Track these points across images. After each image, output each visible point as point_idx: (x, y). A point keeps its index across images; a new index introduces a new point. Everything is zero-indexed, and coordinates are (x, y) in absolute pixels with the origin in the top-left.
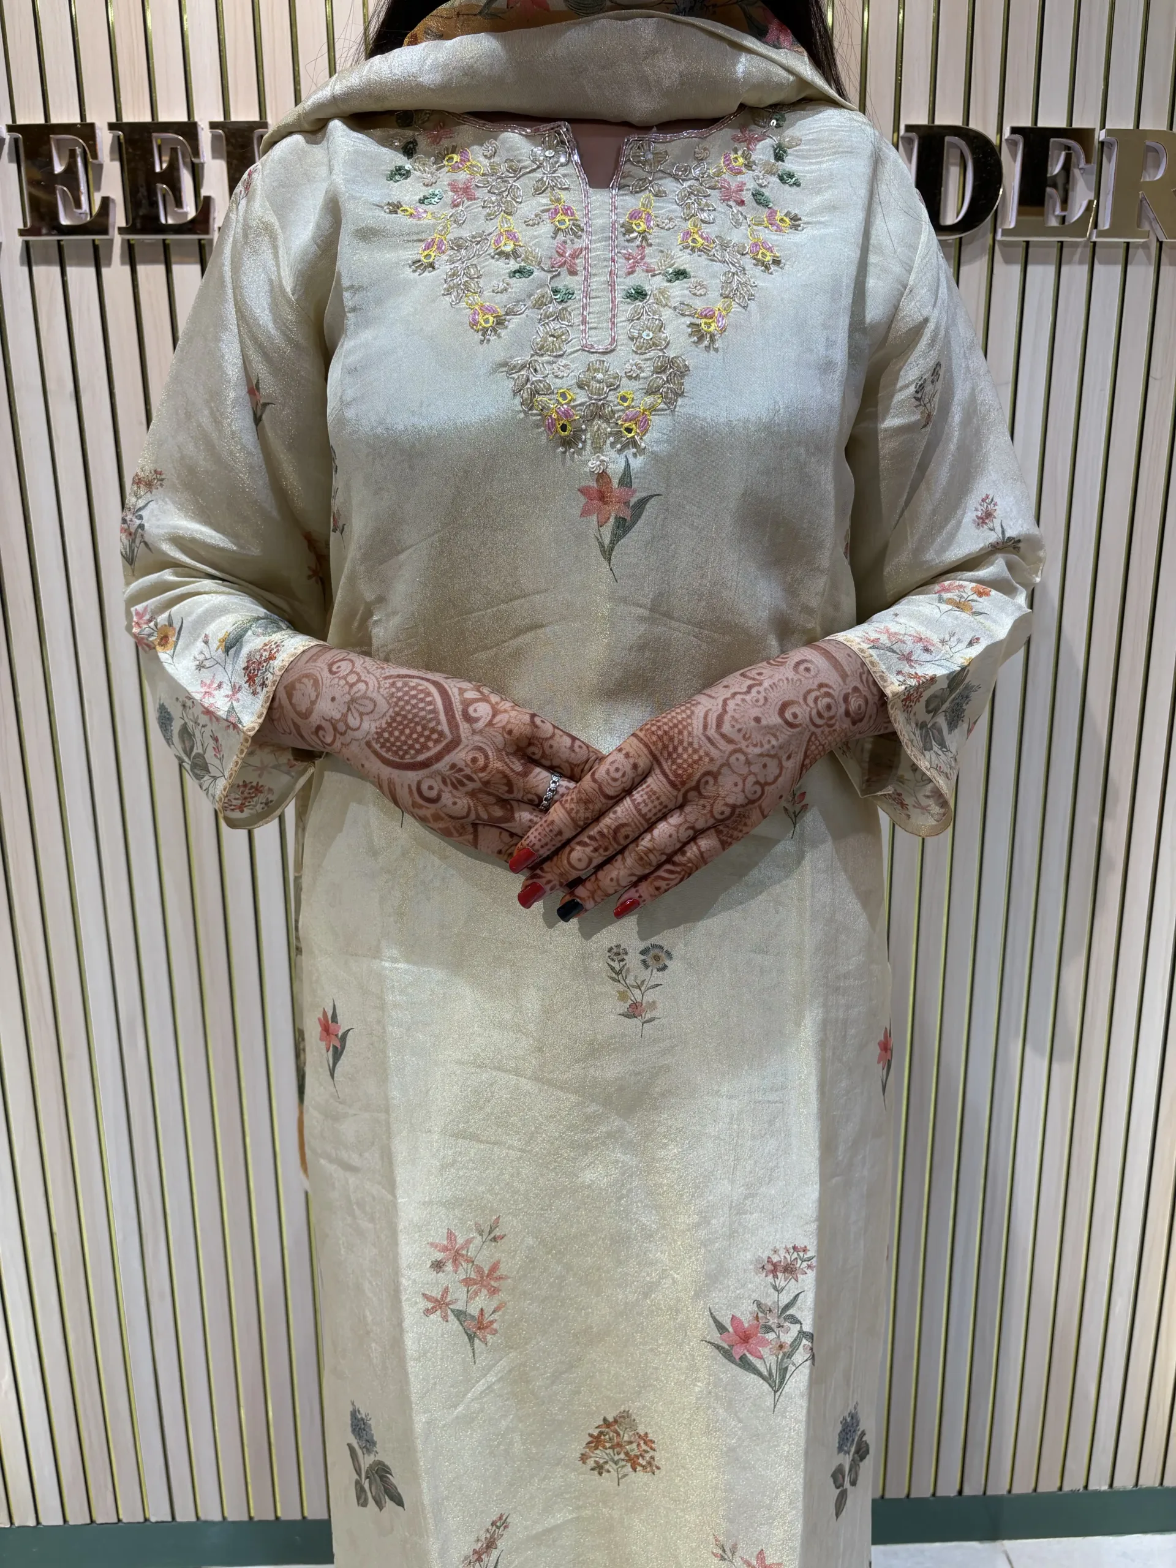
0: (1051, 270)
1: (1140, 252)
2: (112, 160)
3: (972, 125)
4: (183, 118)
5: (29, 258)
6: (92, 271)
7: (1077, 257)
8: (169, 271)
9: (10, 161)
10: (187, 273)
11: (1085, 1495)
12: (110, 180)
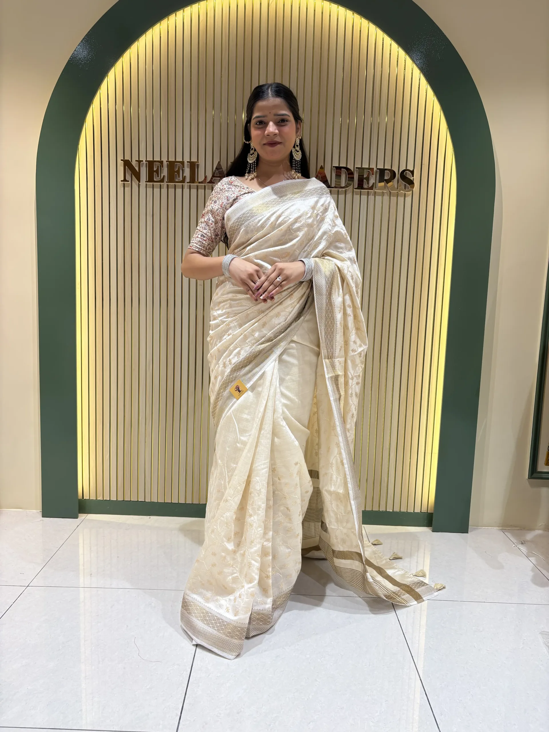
0: (367, 196)
1: (386, 194)
2: (166, 168)
3: (348, 167)
4: (182, 160)
5: (146, 187)
6: (159, 189)
7: (372, 194)
8: (175, 190)
9: (145, 167)
10: (179, 191)
11: (386, 513)
12: (165, 172)
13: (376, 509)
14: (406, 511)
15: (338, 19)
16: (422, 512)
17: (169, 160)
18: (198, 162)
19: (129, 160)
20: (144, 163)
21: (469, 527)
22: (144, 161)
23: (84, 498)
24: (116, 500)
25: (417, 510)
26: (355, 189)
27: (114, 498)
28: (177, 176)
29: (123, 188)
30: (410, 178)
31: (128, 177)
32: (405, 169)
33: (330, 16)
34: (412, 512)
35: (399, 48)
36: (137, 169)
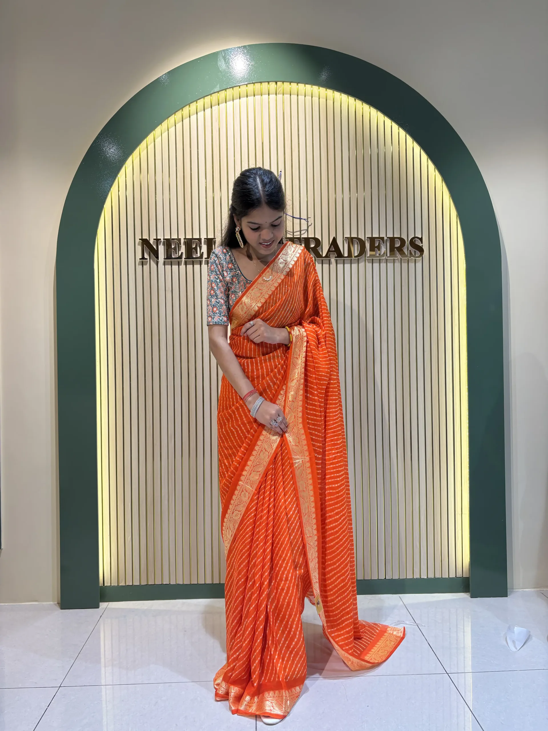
1: (397, 261)
2: (183, 245)
3: (359, 237)
4: (198, 237)
5: (164, 264)
6: (178, 266)
7: (383, 262)
8: (193, 266)
9: (163, 245)
10: (197, 267)
11: (421, 579)
12: (183, 249)
13: (410, 576)
14: (440, 577)
15: (341, 106)
16: (457, 576)
17: (187, 237)
18: (215, 239)
19: (147, 239)
20: (161, 241)
21: (508, 590)
22: (162, 240)
23: (105, 585)
24: (139, 584)
25: (452, 575)
26: (367, 257)
27: (136, 583)
28: (195, 252)
29: (141, 266)
30: (419, 245)
31: (146, 256)
32: (414, 236)
33: (334, 103)
34: (447, 577)
35: (400, 128)
36: (155, 247)
